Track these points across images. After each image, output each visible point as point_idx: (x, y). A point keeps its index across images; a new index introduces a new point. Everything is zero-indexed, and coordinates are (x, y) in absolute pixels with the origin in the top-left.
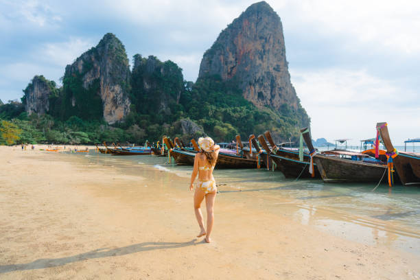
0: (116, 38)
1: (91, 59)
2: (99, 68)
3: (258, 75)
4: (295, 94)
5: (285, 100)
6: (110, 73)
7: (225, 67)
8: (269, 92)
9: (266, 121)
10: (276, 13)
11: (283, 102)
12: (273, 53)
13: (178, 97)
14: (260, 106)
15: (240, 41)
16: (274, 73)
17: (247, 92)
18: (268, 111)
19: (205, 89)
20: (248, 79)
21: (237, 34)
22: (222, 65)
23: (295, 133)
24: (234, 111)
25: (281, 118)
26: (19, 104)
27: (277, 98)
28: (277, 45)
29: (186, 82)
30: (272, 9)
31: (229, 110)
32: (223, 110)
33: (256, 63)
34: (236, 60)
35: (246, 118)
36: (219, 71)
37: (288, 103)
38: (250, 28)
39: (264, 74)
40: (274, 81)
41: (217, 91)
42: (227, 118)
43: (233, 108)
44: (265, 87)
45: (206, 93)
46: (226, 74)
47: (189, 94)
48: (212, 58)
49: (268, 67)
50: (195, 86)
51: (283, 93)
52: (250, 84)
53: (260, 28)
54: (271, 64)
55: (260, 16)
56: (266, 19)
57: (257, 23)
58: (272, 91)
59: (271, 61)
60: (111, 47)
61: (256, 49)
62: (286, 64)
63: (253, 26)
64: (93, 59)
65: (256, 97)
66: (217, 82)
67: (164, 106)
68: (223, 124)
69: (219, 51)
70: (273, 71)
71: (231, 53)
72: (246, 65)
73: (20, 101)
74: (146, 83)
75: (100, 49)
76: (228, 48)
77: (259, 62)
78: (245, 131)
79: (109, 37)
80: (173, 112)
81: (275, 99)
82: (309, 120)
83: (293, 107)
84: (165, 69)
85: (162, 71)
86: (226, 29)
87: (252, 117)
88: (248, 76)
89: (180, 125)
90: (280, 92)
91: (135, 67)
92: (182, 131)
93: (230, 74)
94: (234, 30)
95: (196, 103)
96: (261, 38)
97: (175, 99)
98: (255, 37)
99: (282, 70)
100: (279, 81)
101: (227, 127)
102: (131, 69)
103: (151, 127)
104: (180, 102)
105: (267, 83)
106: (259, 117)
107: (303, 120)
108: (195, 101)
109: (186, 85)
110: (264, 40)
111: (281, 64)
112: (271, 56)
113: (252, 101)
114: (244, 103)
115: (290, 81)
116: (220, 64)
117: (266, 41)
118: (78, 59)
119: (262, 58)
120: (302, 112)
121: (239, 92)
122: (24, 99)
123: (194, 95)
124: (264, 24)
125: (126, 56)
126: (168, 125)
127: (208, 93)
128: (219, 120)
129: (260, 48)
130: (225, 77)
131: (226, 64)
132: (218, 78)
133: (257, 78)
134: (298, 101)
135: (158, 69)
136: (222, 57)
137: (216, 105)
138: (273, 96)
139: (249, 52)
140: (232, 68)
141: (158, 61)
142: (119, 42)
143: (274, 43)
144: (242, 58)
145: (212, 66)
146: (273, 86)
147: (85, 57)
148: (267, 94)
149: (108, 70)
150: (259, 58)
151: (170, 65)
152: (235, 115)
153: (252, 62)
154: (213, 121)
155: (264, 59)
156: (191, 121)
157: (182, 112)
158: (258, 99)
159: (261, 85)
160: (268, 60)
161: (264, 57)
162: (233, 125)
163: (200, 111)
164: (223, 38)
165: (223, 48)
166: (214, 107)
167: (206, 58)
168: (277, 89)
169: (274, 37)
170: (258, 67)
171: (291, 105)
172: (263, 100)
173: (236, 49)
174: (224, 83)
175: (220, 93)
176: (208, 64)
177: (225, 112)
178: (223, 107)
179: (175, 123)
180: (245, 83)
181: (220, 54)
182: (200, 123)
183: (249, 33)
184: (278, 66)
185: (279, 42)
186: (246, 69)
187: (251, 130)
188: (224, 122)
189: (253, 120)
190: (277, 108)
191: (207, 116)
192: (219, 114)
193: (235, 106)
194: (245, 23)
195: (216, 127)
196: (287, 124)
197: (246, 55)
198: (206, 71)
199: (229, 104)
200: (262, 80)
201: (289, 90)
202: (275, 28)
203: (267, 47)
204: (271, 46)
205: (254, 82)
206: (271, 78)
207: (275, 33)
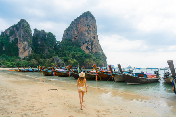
0: (26, 22)
1: (13, 29)
2: (17, 34)
3: (87, 40)
4: (101, 48)
5: (97, 50)
6: (22, 36)
7: (73, 36)
8: (91, 47)
9: (89, 58)
10: (93, 16)
12: (92, 32)
13: (53, 47)
14: (87, 52)
15: (79, 26)
16: (93, 39)
17: (82, 46)
18: (90, 54)
19: (65, 45)
23: (101, 63)
24: (76, 54)
25: (95, 57)
27: (94, 49)
28: (94, 28)
29: (57, 41)
30: (92, 15)
34: (78, 33)
35: (81, 57)
36: (71, 37)
37: (98, 51)
38: (84, 21)
39: (89, 39)
40: (93, 42)
41: (70, 45)
42: (74, 57)
45: (65, 46)
47: (58, 46)
48: (68, 32)
49: (90, 37)
51: (96, 47)
52: (83, 43)
53: (87, 21)
55: (87, 17)
56: (90, 18)
57: (86, 20)
58: (92, 46)
59: (91, 35)
60: (23, 25)
61: (86, 29)
62: (97, 36)
64: (15, 30)
65: (86, 48)
66: (70, 42)
67: (47, 51)
68: (72, 59)
69: (71, 29)
71: (76, 31)
74: (39, 41)
75: (18, 26)
76: (75, 29)
77: (87, 35)
78: (81, 62)
79: (23, 21)
80: (51, 53)
82: (106, 58)
84: (47, 36)
85: (46, 36)
86: (74, 21)
87: (84, 57)
88: (83, 40)
89: (53, 59)
90: (95, 47)
91: (34, 34)
92: (54, 62)
93: (75, 39)
94: (77, 22)
96: (88, 25)
97: (52, 48)
98: (86, 25)
99: (96, 38)
100: (95, 42)
101: (73, 60)
102: (32, 35)
103: (41, 60)
104: (54, 50)
105: (90, 43)
106: (87, 57)
107: (104, 58)
108: (60, 49)
109: (57, 43)
110: (89, 26)
111: (96, 36)
113: (84, 50)
114: (80, 50)
115: (99, 43)
116: (71, 35)
118: (7, 29)
120: (103, 55)
121: (79, 46)
123: (60, 47)
124: (89, 20)
125: (30, 29)
126: (49, 59)
127: (66, 46)
128: (70, 57)
129: (87, 29)
130: (73, 40)
132: (70, 40)
134: (102, 50)
136: (72, 32)
137: (70, 51)
138: (92, 48)
140: (76, 37)
141: (45, 32)
142: (27, 23)
144: (80, 33)
145: (68, 35)
146: (92, 44)
147: (11, 29)
148: (90, 47)
149: (22, 35)
150: (87, 33)
151: (50, 34)
152: (77, 56)
153: (84, 35)
154: (68, 57)
156: (58, 58)
157: (54, 54)
159: (88, 44)
160: (91, 34)
161: (89, 33)
162: (76, 60)
163: (62, 54)
164: (73, 24)
165: (73, 28)
166: (68, 52)
167: (66, 32)
168: (94, 45)
169: (93, 26)
170: (86, 36)
171: (99, 52)
172: (88, 50)
173: (78, 29)
174: (73, 42)
175: (71, 46)
176: (66, 34)
177: (73, 54)
178: (72, 52)
179: (51, 58)
180: (81, 43)
181: (71, 31)
182: (62, 59)
183: (83, 23)
184: (94, 36)
185: (95, 28)
186: (82, 37)
187: (83, 61)
188: (72, 58)
189: (84, 58)
190: (94, 53)
191: (65, 55)
192: (70, 55)
193: (77, 52)
194: (82, 19)
195: (69, 60)
196: (97, 59)
197: (82, 32)
198: (65, 37)
199: (75, 51)
200: (88, 42)
201: (98, 46)
202: (93, 22)
203: (90, 29)
204: (92, 29)
205: (85, 42)
206: (91, 41)
207: (93, 24)
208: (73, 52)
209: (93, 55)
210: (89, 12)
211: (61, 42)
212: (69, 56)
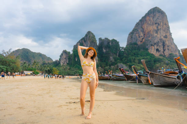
0: (92, 33)
1: (82, 42)
3: (156, 41)
4: (177, 48)
5: (171, 52)
7: (139, 39)
8: (162, 48)
9: (160, 62)
10: (163, 11)
13: (118, 54)
14: (157, 55)
15: (145, 26)
16: (164, 39)
17: (150, 49)
18: (161, 57)
19: (130, 50)
20: (151, 43)
21: (144, 23)
22: (138, 38)
25: (169, 61)
26: (58, 61)
27: (167, 51)
28: (164, 26)
29: (121, 47)
30: (161, 10)
33: (154, 35)
34: (144, 35)
35: (150, 61)
36: (136, 41)
37: (173, 53)
38: (150, 20)
39: (158, 40)
40: (164, 43)
41: (135, 50)
43: (143, 57)
44: (159, 46)
45: (130, 52)
46: (140, 42)
47: (122, 53)
48: (133, 35)
49: (161, 37)
51: (170, 48)
52: (152, 45)
53: (155, 19)
54: (162, 35)
55: (155, 14)
56: (158, 15)
57: (153, 17)
58: (163, 47)
59: (162, 34)
60: (89, 37)
61: (154, 29)
62: (171, 34)
63: (151, 19)
64: (83, 42)
65: (155, 51)
66: (135, 46)
67: (112, 59)
69: (136, 32)
70: (164, 38)
71: (141, 33)
72: (149, 37)
73: (59, 60)
74: (104, 50)
75: (85, 38)
76: (140, 30)
77: (155, 35)
79: (89, 32)
80: (115, 60)
81: (166, 51)
83: (176, 55)
84: (111, 43)
85: (110, 44)
86: (139, 22)
88: (151, 42)
89: (118, 66)
90: (168, 48)
91: (99, 43)
93: (141, 41)
94: (142, 22)
95: (125, 56)
96: (156, 24)
97: (116, 55)
98: (153, 23)
99: (168, 37)
100: (167, 43)
101: (140, 66)
103: (106, 67)
104: (119, 56)
105: (161, 44)
106: (157, 61)
108: (125, 55)
109: (121, 49)
110: (157, 24)
111: (168, 34)
112: (162, 31)
113: (153, 53)
114: (148, 54)
115: (173, 42)
116: (137, 38)
117: (159, 25)
118: (78, 43)
119: (157, 33)
121: (147, 49)
122: (60, 59)
123: (125, 53)
124: (157, 17)
125: (95, 39)
126: (113, 66)
127: (131, 51)
128: (136, 63)
129: (156, 28)
130: (139, 43)
132: (136, 44)
135: (109, 43)
136: (137, 35)
137: (135, 57)
138: (164, 50)
139: (150, 31)
140: (143, 39)
141: (109, 40)
142: (93, 34)
143: (163, 25)
145: (133, 39)
146: (164, 45)
147: (80, 41)
148: (161, 49)
150: (156, 33)
151: (114, 41)
153: (152, 35)
155: (158, 33)
156: (123, 64)
157: (119, 61)
158: (156, 52)
159: (158, 45)
160: (160, 33)
161: (158, 32)
163: (127, 60)
164: (137, 26)
165: (138, 30)
166: (134, 57)
167: (130, 36)
169: (163, 23)
170: (155, 37)
171: (175, 54)
172: (159, 52)
173: (144, 30)
174: (139, 46)
175: (137, 51)
176: (131, 38)
177: (139, 59)
178: (138, 57)
179: (116, 66)
180: (149, 45)
181: (136, 33)
182: (127, 65)
183: (149, 23)
184: (166, 36)
185: (165, 24)
186: (149, 39)
187: (152, 67)
188: (139, 64)
189: (153, 62)
190: (167, 56)
191: (131, 61)
192: (136, 60)
193: (144, 56)
194: (147, 18)
196: (172, 63)
197: (149, 33)
198: (130, 42)
199: (141, 56)
200: (158, 43)
201: (173, 46)
202: (163, 18)
203: (159, 27)
204: (162, 27)
205: (153, 44)
206: (162, 41)
207: (163, 20)
208: (140, 57)
209: (166, 58)
210: (156, 7)
211: (126, 48)
212: (134, 62)
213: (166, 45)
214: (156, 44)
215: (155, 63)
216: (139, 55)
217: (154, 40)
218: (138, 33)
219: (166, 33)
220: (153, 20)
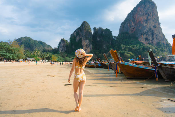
1: (78, 31)
2: (81, 34)
3: (145, 31)
4: (165, 37)
5: (159, 40)
6: (85, 36)
7: (130, 28)
10: (153, 2)
11: (158, 41)
12: (152, 20)
13: (110, 42)
14: (146, 43)
15: (136, 16)
16: (153, 29)
17: (140, 38)
18: (150, 46)
19: (121, 38)
21: (135, 14)
23: (164, 55)
24: (133, 47)
25: (156, 49)
27: (155, 40)
28: (154, 16)
29: (113, 36)
30: (151, 1)
31: (131, 46)
32: (129, 46)
34: (135, 25)
35: (139, 49)
36: (128, 30)
37: (161, 42)
38: (141, 11)
39: (148, 29)
40: (153, 32)
41: (126, 38)
42: (130, 50)
44: (148, 35)
45: (122, 40)
46: (131, 31)
47: (115, 41)
48: (124, 25)
49: (150, 26)
50: (117, 38)
51: (158, 37)
52: (142, 35)
53: (146, 9)
54: (152, 25)
55: (145, 4)
56: (148, 5)
57: (144, 8)
58: (152, 37)
60: (85, 26)
61: (144, 19)
62: (159, 24)
63: (142, 9)
64: (79, 31)
66: (127, 35)
67: (105, 47)
68: (128, 52)
69: (127, 22)
71: (132, 22)
72: (140, 26)
73: (57, 48)
74: (98, 38)
75: (81, 27)
76: (131, 20)
77: (145, 24)
79: (84, 23)
80: (108, 48)
81: (154, 40)
83: (163, 43)
85: (104, 33)
88: (141, 31)
89: (110, 54)
90: (156, 37)
91: (94, 32)
92: (111, 56)
93: (132, 31)
94: (134, 12)
95: (117, 45)
96: (146, 14)
98: (143, 14)
99: (157, 27)
100: (156, 32)
101: (130, 54)
102: (92, 33)
103: (99, 55)
104: (111, 45)
105: (150, 33)
106: (145, 49)
107: (169, 49)
108: (117, 43)
109: (113, 38)
110: (147, 15)
111: (157, 24)
112: (151, 21)
113: (143, 42)
115: (162, 32)
116: (128, 27)
117: (149, 15)
118: (74, 32)
119: (147, 23)
121: (137, 38)
122: (58, 47)
123: (117, 41)
124: (147, 7)
125: (90, 28)
127: (123, 40)
128: (126, 51)
129: (146, 19)
131: (131, 27)
132: (127, 33)
133: (145, 32)
134: (166, 40)
135: (102, 32)
136: (129, 24)
139: (141, 21)
140: (133, 28)
141: (102, 29)
142: (88, 24)
143: (152, 16)
144: (138, 24)
145: (125, 28)
146: (153, 34)
147: (76, 31)
148: (150, 38)
149: (84, 35)
150: (145, 23)
151: (107, 30)
152: (133, 49)
153: (142, 25)
154: (124, 51)
155: (148, 23)
157: (111, 49)
158: (146, 41)
160: (150, 23)
161: (148, 22)
162: (133, 53)
164: (129, 16)
165: (129, 20)
166: (124, 46)
167: (122, 25)
168: (155, 35)
169: (152, 13)
170: (145, 27)
172: (148, 41)
173: (135, 20)
174: (130, 35)
175: (128, 40)
176: (123, 28)
177: (129, 47)
178: (129, 45)
179: (108, 53)
180: (139, 34)
182: (118, 53)
183: (140, 13)
184: (155, 25)
185: (155, 15)
186: (140, 28)
190: (155, 44)
191: (121, 49)
193: (134, 44)
194: (139, 9)
195: (125, 54)
196: (159, 51)
197: (139, 22)
198: (122, 31)
199: (131, 44)
200: (147, 32)
201: (161, 35)
202: (153, 9)
203: (149, 18)
204: (151, 17)
205: (143, 33)
206: (151, 31)
207: (153, 11)
209: (154, 46)
211: (118, 37)
213: (155, 34)
214: (145, 33)
215: (143, 50)
216: (129, 43)
217: (144, 30)
218: (130, 23)
219: (155, 23)
220: (143, 11)
